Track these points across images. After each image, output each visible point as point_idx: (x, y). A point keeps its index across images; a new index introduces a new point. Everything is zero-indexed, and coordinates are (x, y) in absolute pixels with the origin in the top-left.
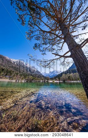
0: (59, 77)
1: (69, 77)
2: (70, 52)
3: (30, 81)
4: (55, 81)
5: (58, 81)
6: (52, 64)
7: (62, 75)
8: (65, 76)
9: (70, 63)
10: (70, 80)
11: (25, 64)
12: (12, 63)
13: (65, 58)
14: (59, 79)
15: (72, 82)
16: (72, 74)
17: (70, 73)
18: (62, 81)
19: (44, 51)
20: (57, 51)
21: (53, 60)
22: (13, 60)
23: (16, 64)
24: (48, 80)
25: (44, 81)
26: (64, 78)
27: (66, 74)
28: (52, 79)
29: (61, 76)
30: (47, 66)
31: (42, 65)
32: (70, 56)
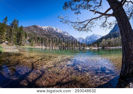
0: (98, 42)
1: (109, 42)
2: (112, 9)
3: (63, 48)
4: (93, 48)
5: (97, 48)
6: (90, 25)
7: (102, 40)
8: (106, 41)
9: (112, 25)
10: (110, 47)
11: (55, 29)
12: (43, 30)
13: (106, 17)
14: (98, 45)
15: (112, 48)
16: (113, 39)
17: (111, 38)
18: (101, 47)
19: (77, 9)
20: (95, 8)
21: (91, 20)
22: (44, 27)
23: (47, 31)
24: (84, 47)
25: (80, 48)
26: (104, 44)
27: (106, 39)
28: (89, 45)
29: (101, 42)
30: (84, 29)
31: (77, 27)
32: (113, 15)
